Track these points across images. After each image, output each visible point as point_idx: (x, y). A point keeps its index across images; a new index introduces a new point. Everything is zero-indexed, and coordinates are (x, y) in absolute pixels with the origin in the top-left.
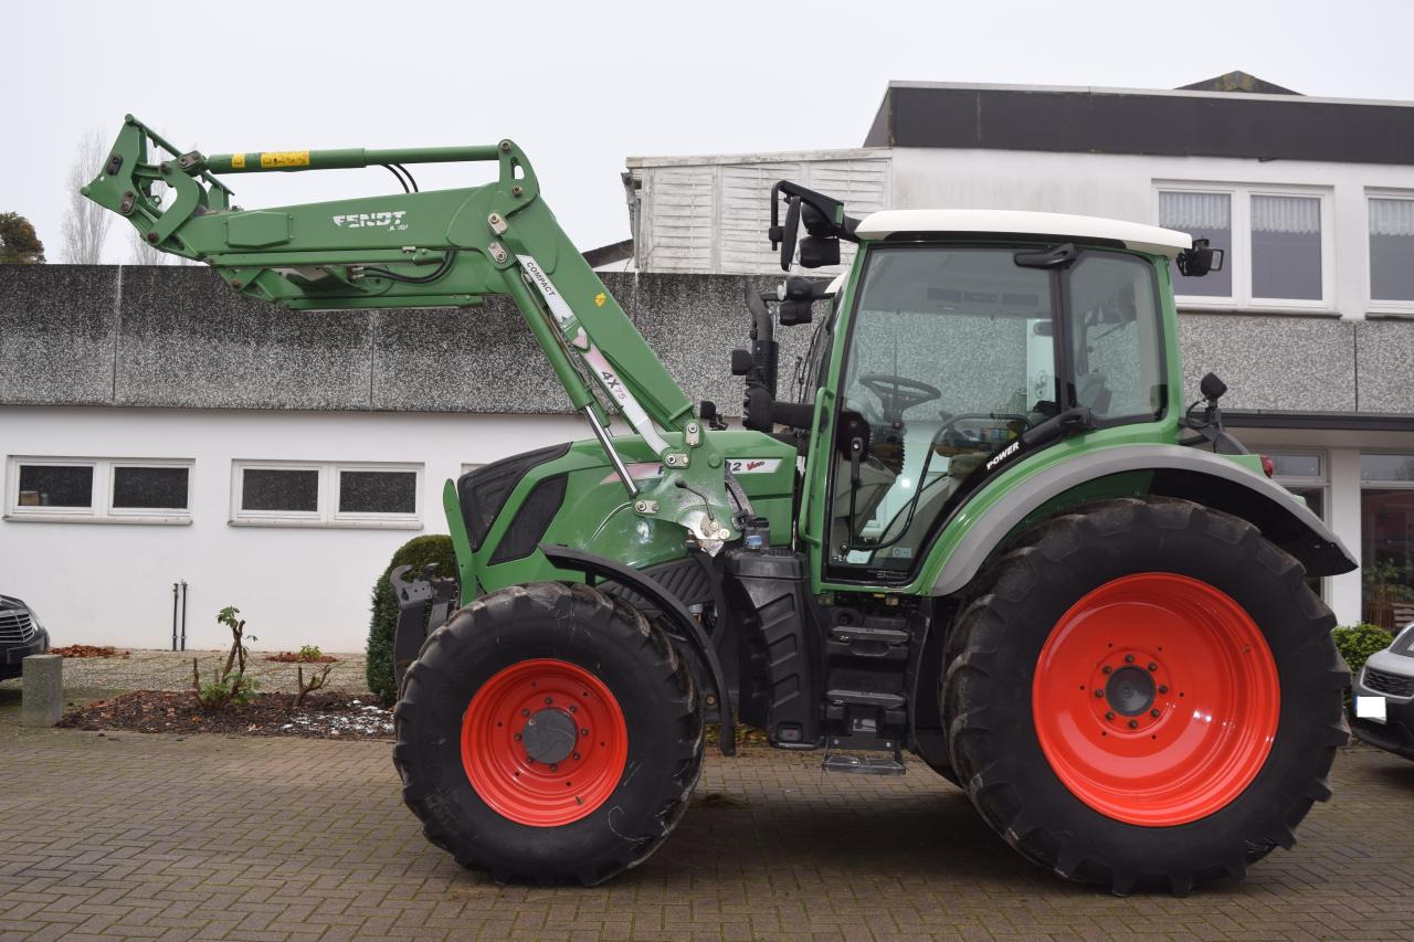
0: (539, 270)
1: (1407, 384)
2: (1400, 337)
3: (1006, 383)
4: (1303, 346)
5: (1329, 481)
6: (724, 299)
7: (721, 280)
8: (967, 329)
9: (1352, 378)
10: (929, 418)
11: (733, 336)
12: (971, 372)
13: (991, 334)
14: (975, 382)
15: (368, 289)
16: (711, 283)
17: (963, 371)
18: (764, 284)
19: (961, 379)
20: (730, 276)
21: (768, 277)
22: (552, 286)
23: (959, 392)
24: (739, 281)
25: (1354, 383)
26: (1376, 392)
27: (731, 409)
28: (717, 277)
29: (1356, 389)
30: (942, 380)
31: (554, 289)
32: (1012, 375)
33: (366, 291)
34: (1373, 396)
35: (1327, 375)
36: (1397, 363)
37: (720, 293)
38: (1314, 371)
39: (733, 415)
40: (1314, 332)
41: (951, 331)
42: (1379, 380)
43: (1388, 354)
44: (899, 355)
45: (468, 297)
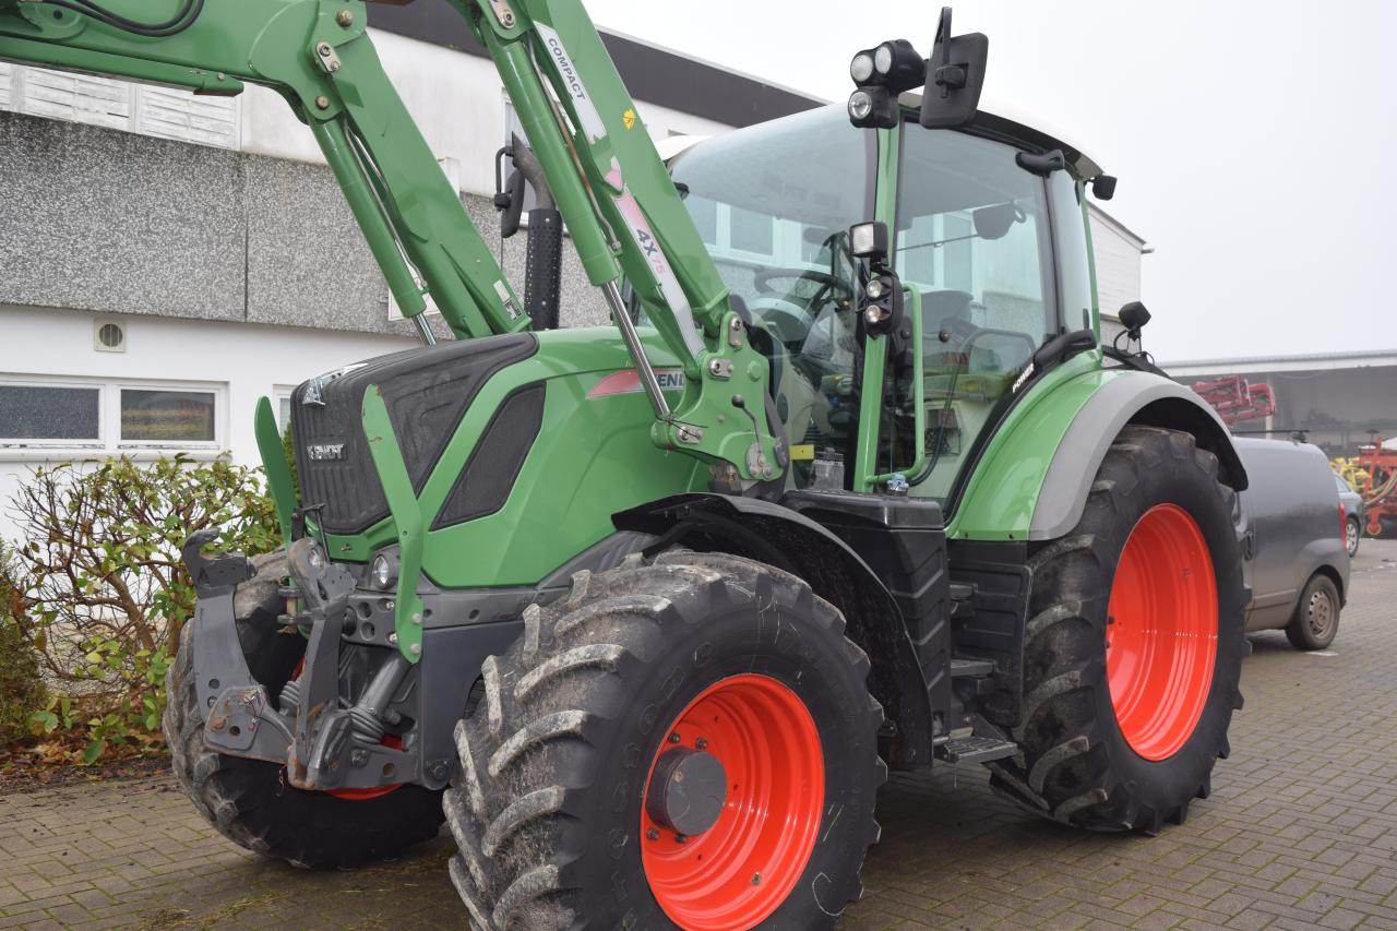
0: (564, 54)
3: (364, 289)
6: (32, 149)
7: (28, 123)
8: (326, 223)
10: (283, 322)
11: (44, 198)
12: (329, 272)
13: (349, 231)
14: (333, 285)
15: (42, 25)
16: (14, 124)
17: (320, 271)
18: (86, 136)
19: (318, 279)
20: (41, 119)
21: (92, 127)
22: (581, 85)
23: (315, 294)
24: (52, 127)
27: (42, 295)
28: (22, 117)
30: (298, 280)
31: (583, 90)
32: (370, 280)
33: (39, 29)
37: (26, 139)
39: (45, 303)
41: (308, 223)
44: (251, 244)
45: (222, 76)
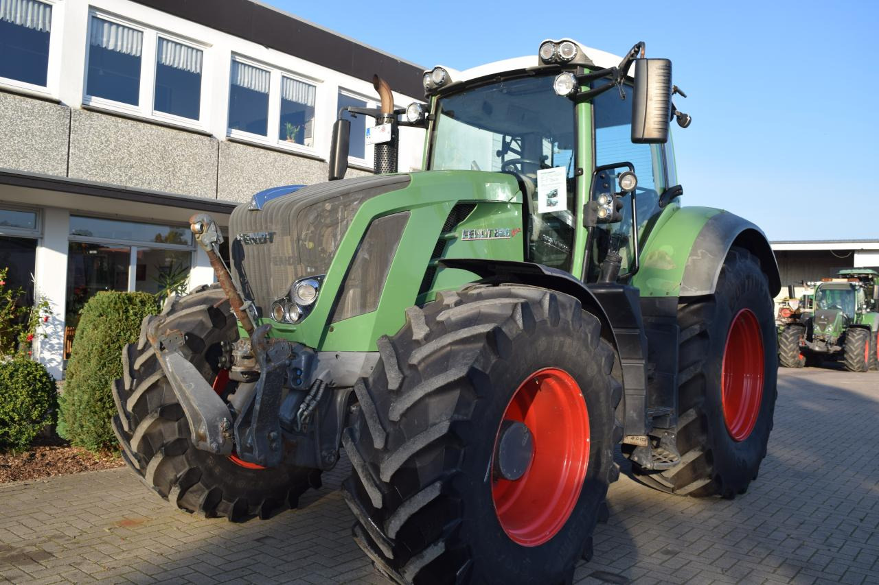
1: (109, 164)
2: (106, 127)
4: (27, 121)
5: (42, 234)
9: (65, 153)
25: (66, 157)
26: (84, 167)
29: (68, 162)
34: (81, 170)
35: (45, 147)
36: (103, 146)
38: (34, 142)
40: (36, 110)
42: (88, 157)
43: (95, 139)
